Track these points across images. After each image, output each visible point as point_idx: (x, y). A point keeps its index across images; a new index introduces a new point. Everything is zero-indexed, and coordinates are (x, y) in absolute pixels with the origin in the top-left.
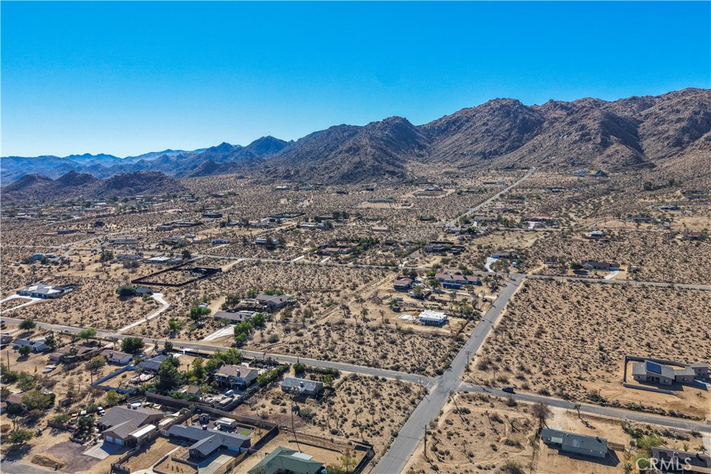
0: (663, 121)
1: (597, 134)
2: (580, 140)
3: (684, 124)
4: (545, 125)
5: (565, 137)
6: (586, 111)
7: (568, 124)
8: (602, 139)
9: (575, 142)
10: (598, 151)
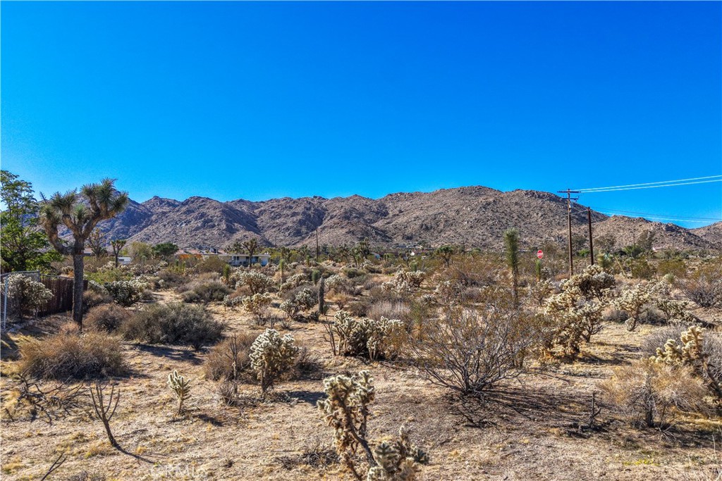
0: (280, 216)
1: (221, 221)
2: (203, 226)
3: (299, 217)
4: (153, 218)
5: (184, 225)
6: (203, 201)
7: (185, 213)
8: (227, 225)
9: (197, 229)
10: (225, 236)
